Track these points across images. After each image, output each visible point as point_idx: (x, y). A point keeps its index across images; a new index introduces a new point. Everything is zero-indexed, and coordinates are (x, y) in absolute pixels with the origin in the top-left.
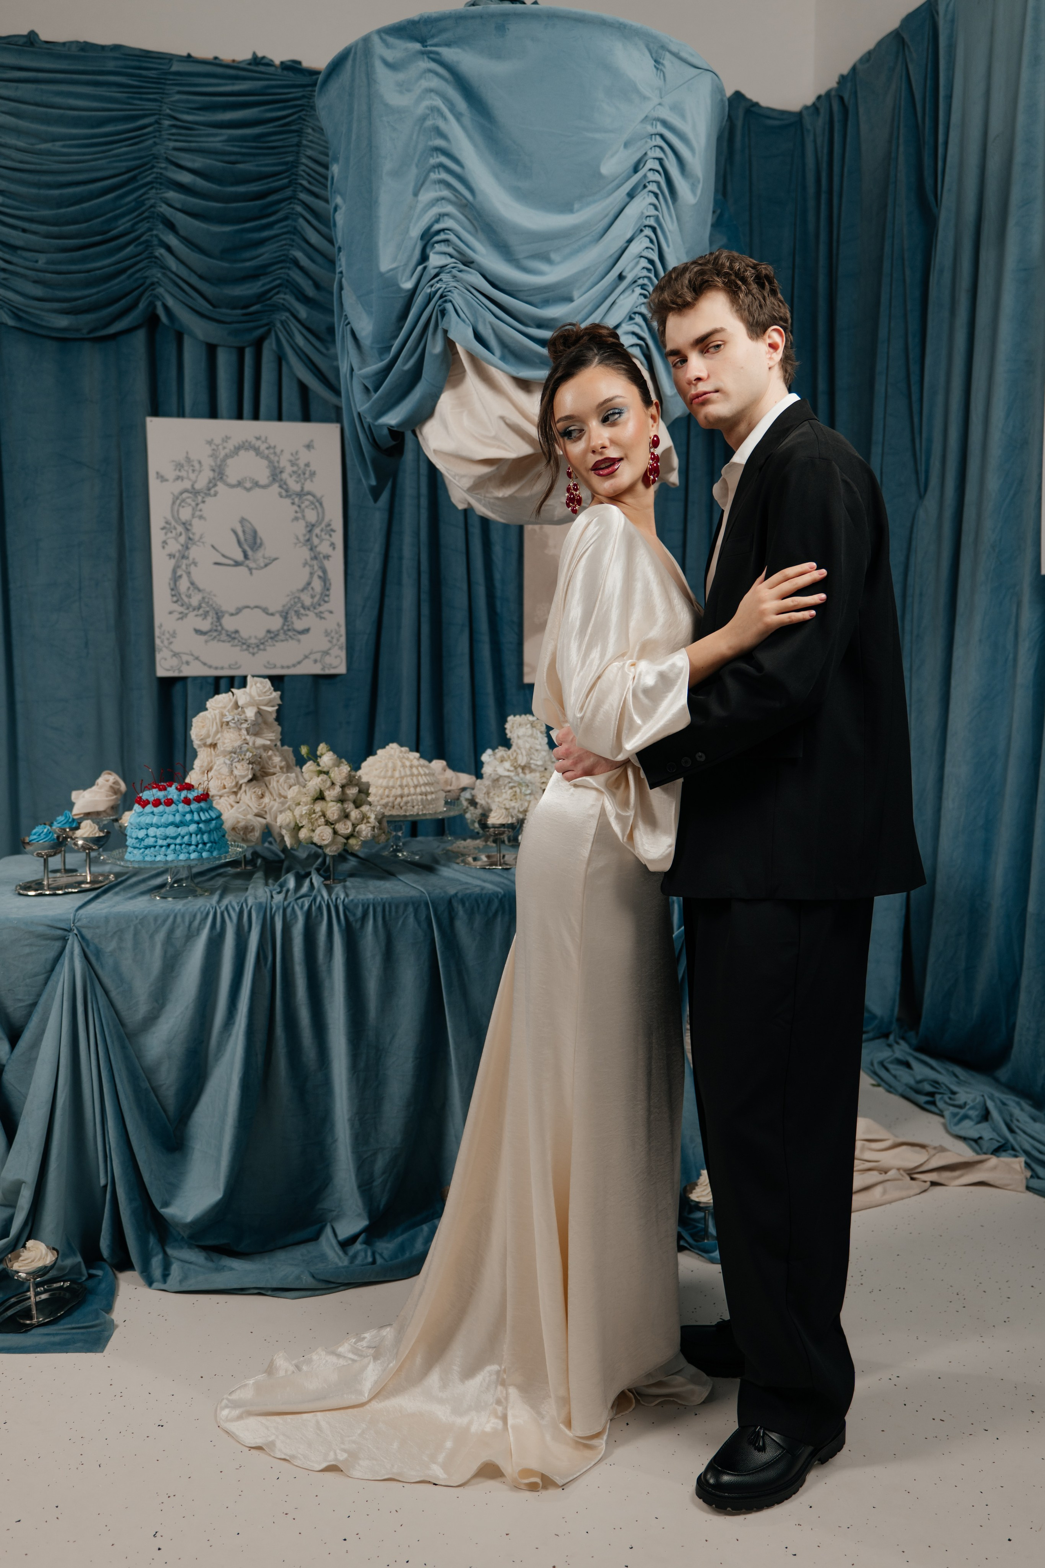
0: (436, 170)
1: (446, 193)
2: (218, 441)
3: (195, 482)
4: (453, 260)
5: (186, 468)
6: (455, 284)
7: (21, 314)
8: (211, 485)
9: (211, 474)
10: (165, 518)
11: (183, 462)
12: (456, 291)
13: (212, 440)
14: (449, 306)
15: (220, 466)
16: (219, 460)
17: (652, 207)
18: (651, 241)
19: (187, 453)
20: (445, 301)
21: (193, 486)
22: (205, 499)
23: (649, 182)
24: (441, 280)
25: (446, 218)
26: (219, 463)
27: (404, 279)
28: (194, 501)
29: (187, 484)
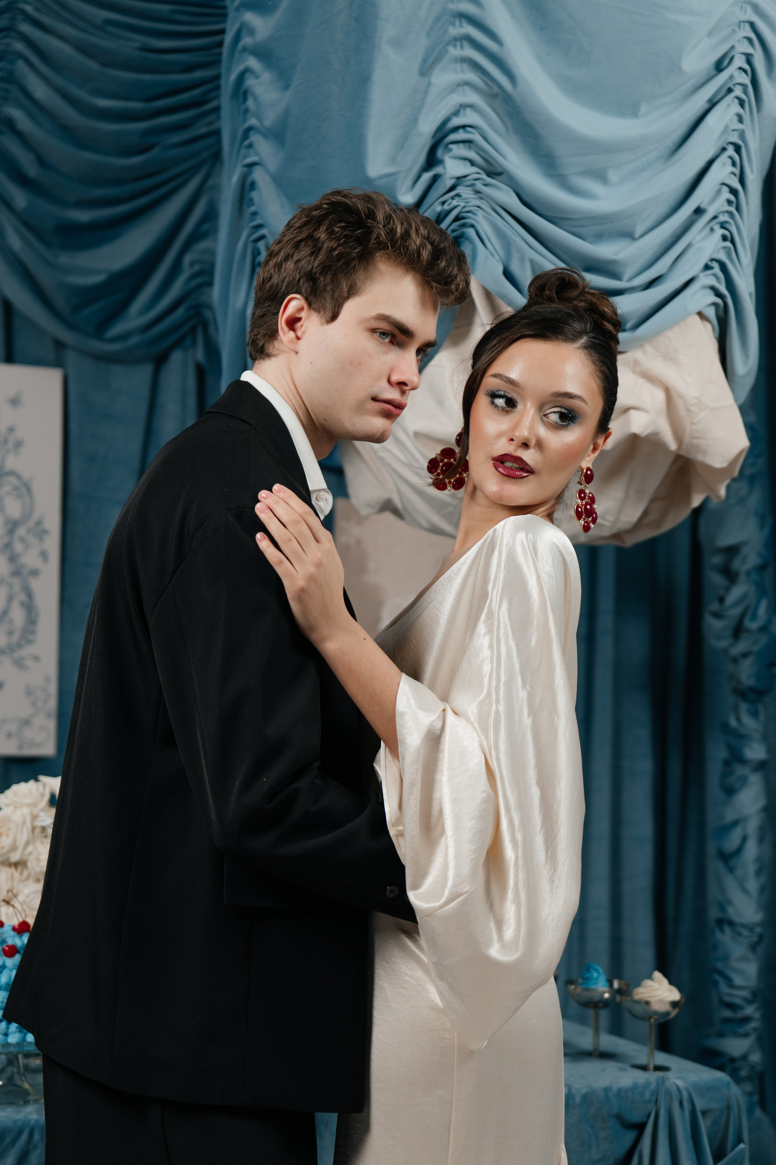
0: (458, 44)
1: (471, 76)
4: (476, 169)
6: (478, 202)
12: (480, 213)
14: (471, 232)
17: (736, 118)
18: (734, 164)
20: (464, 225)
23: (734, 85)
24: (458, 195)
25: (469, 111)
27: (404, 189)
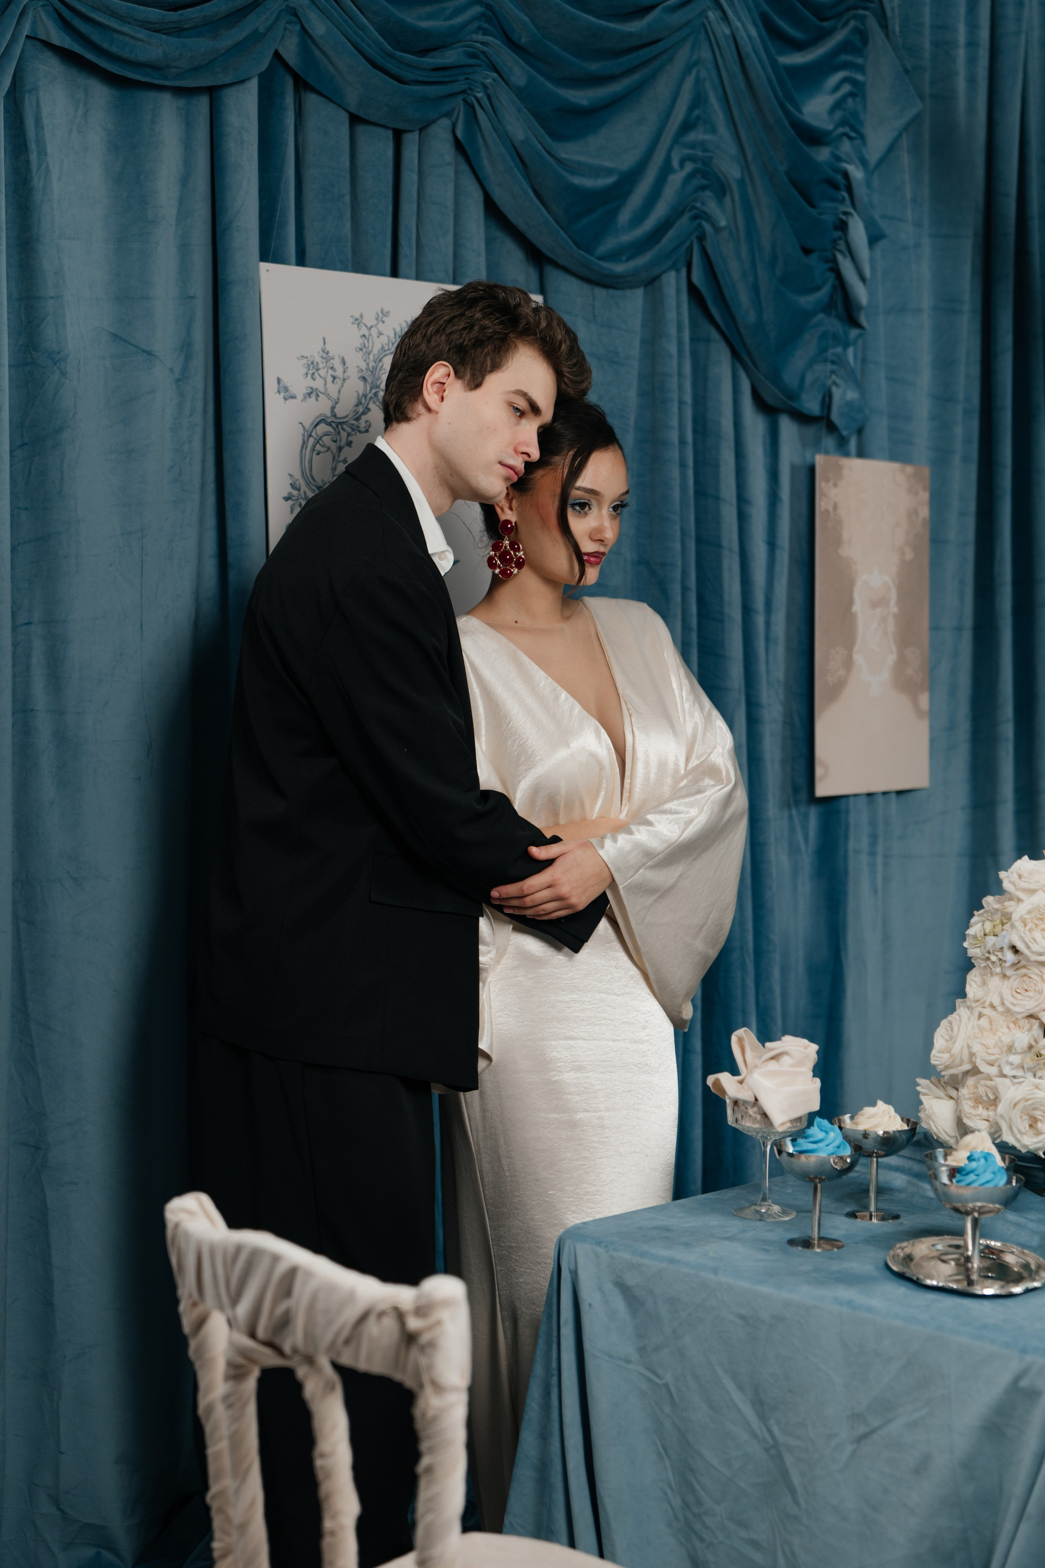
2: (369, 320)
3: (337, 403)
5: (322, 372)
7: (77, 23)
8: (361, 409)
9: (360, 387)
10: (291, 476)
11: (318, 359)
13: (361, 316)
15: (373, 371)
16: (371, 357)
19: (324, 339)
21: (333, 408)
22: (350, 438)
26: (372, 364)
28: (335, 442)
29: (323, 407)
